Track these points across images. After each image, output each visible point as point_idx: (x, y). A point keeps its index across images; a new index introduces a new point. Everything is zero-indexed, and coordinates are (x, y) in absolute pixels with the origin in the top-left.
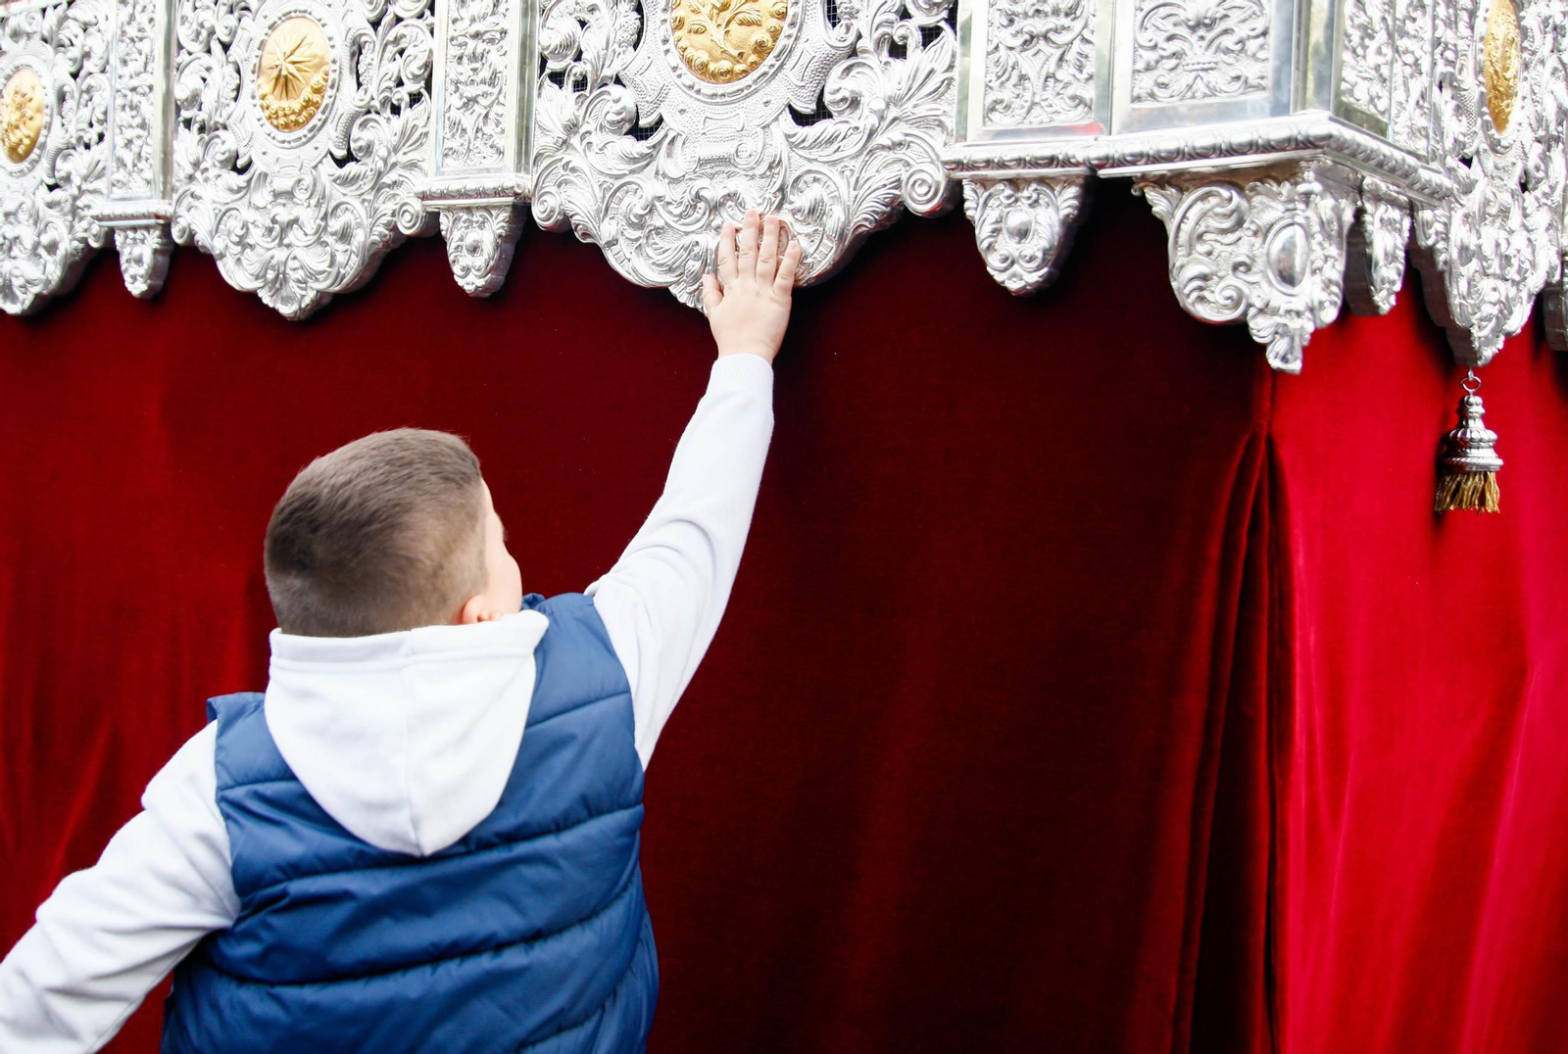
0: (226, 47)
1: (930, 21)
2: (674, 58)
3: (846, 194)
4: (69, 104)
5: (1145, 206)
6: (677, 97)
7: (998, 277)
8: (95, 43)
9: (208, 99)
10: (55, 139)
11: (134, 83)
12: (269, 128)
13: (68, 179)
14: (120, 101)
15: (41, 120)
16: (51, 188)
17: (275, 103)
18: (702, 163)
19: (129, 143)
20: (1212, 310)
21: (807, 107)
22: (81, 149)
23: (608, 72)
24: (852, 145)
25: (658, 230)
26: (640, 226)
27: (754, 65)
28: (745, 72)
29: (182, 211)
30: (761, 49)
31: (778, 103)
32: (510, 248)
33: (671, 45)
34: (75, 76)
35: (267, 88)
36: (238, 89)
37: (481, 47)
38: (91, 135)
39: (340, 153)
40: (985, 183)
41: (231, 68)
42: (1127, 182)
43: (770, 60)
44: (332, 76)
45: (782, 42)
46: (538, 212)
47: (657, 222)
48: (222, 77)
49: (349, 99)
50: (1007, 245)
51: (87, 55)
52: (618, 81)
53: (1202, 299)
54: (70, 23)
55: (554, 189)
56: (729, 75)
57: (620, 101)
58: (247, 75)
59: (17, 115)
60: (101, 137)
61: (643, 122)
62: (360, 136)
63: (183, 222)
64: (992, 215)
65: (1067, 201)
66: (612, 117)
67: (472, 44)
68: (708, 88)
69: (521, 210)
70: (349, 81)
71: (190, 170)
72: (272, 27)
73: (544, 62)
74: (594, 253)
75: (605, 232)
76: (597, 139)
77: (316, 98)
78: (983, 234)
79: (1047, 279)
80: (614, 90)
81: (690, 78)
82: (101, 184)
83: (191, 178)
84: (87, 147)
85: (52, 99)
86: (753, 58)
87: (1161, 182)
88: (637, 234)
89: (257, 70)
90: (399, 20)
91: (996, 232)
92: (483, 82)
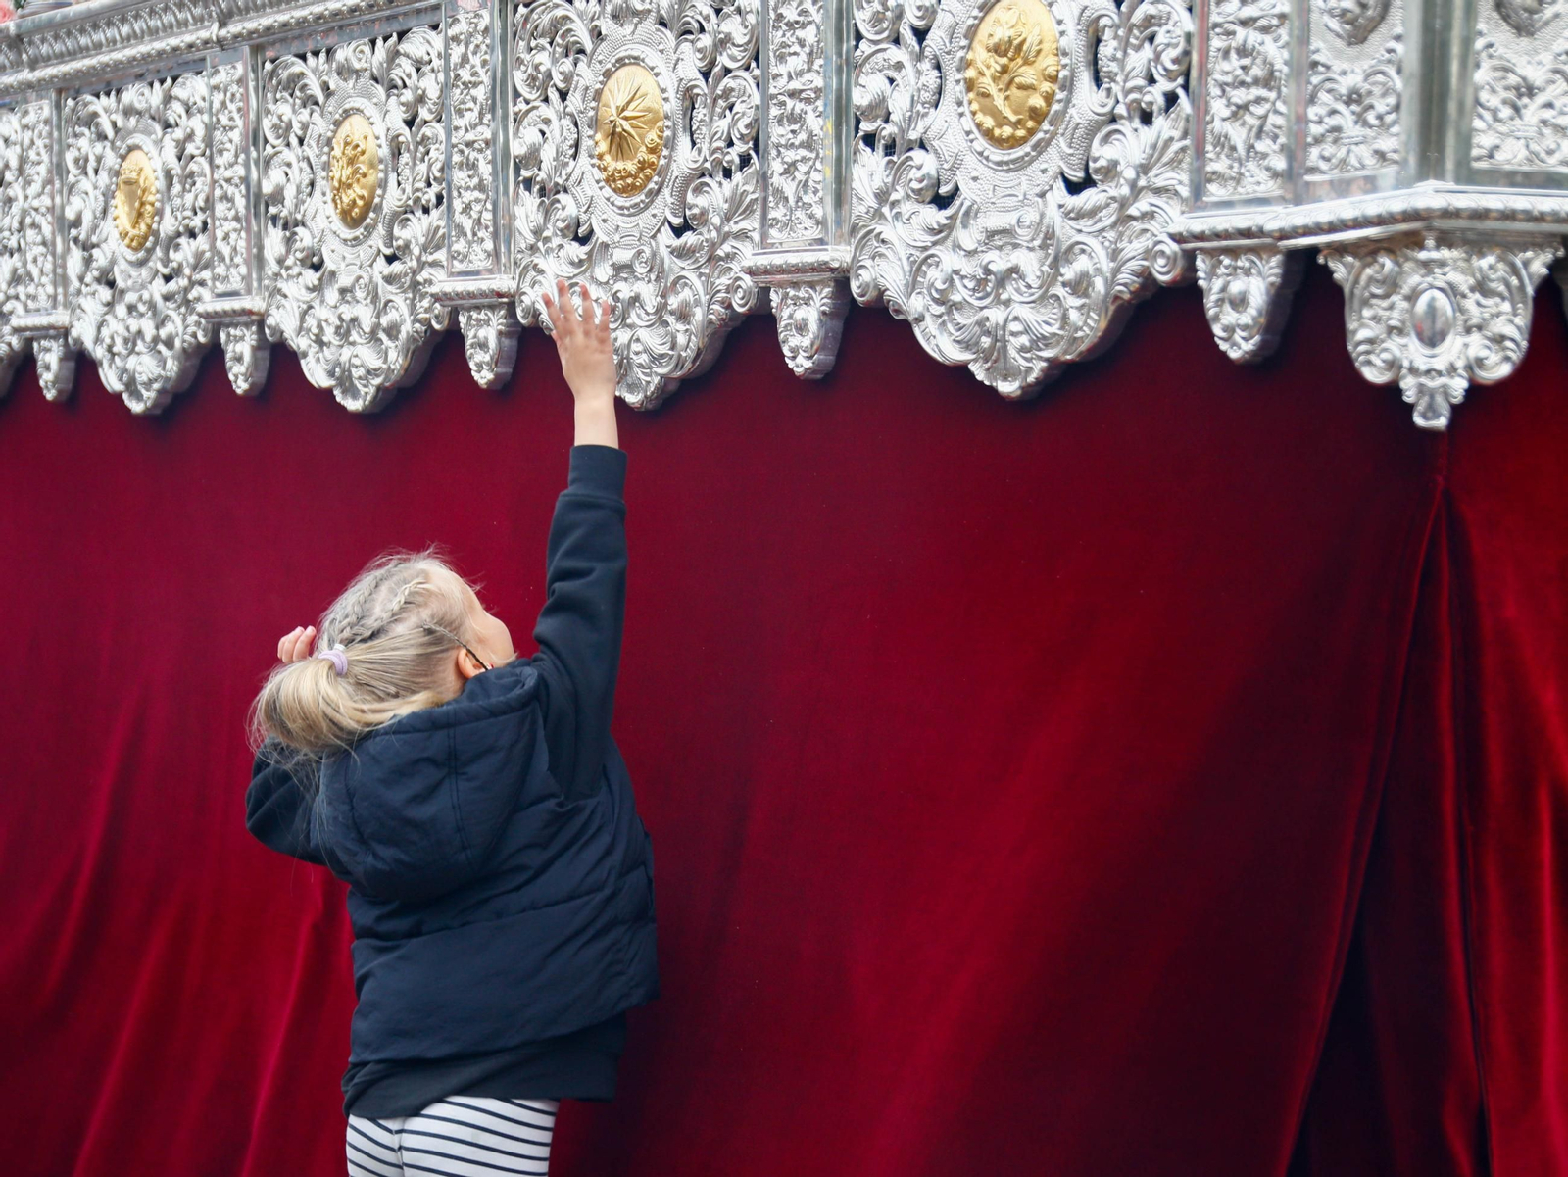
0: (563, 95)
2: (968, 123)
3: (1107, 266)
4: (405, 158)
5: (1327, 272)
7: (1223, 346)
8: (431, 86)
9: (547, 154)
10: (392, 199)
11: (470, 137)
12: (608, 192)
13: (407, 246)
14: (456, 158)
15: (374, 177)
16: (390, 259)
17: (613, 164)
18: (991, 235)
19: (467, 208)
21: (1077, 175)
22: (419, 213)
23: (914, 135)
24: (1108, 217)
25: (958, 306)
27: (1031, 132)
29: (526, 287)
30: (1037, 115)
31: (1053, 170)
33: (965, 108)
34: (410, 123)
35: (603, 146)
36: (577, 145)
37: (799, 106)
38: (430, 196)
39: (677, 221)
40: (1212, 253)
41: (567, 122)
42: (1314, 250)
43: (1045, 126)
44: (668, 133)
45: (1056, 107)
47: (956, 297)
48: (560, 131)
49: (685, 158)
50: (1229, 316)
51: (421, 99)
52: (922, 146)
53: (1369, 363)
54: (402, 60)
55: (868, 263)
56: (1013, 142)
58: (587, 132)
59: (348, 171)
60: (440, 198)
61: (944, 190)
62: (698, 202)
63: (527, 300)
64: (1217, 284)
65: (1272, 268)
66: (916, 185)
67: (790, 103)
68: (996, 154)
70: (684, 141)
71: (531, 239)
72: (608, 74)
73: (858, 122)
76: (907, 208)
77: (653, 158)
80: (918, 155)
81: (981, 143)
82: (441, 255)
83: (533, 248)
84: (426, 210)
85: (385, 151)
86: (1030, 124)
87: (1340, 249)
88: (942, 309)
89: (595, 123)
90: (728, 71)
91: (1220, 302)
92: (802, 145)
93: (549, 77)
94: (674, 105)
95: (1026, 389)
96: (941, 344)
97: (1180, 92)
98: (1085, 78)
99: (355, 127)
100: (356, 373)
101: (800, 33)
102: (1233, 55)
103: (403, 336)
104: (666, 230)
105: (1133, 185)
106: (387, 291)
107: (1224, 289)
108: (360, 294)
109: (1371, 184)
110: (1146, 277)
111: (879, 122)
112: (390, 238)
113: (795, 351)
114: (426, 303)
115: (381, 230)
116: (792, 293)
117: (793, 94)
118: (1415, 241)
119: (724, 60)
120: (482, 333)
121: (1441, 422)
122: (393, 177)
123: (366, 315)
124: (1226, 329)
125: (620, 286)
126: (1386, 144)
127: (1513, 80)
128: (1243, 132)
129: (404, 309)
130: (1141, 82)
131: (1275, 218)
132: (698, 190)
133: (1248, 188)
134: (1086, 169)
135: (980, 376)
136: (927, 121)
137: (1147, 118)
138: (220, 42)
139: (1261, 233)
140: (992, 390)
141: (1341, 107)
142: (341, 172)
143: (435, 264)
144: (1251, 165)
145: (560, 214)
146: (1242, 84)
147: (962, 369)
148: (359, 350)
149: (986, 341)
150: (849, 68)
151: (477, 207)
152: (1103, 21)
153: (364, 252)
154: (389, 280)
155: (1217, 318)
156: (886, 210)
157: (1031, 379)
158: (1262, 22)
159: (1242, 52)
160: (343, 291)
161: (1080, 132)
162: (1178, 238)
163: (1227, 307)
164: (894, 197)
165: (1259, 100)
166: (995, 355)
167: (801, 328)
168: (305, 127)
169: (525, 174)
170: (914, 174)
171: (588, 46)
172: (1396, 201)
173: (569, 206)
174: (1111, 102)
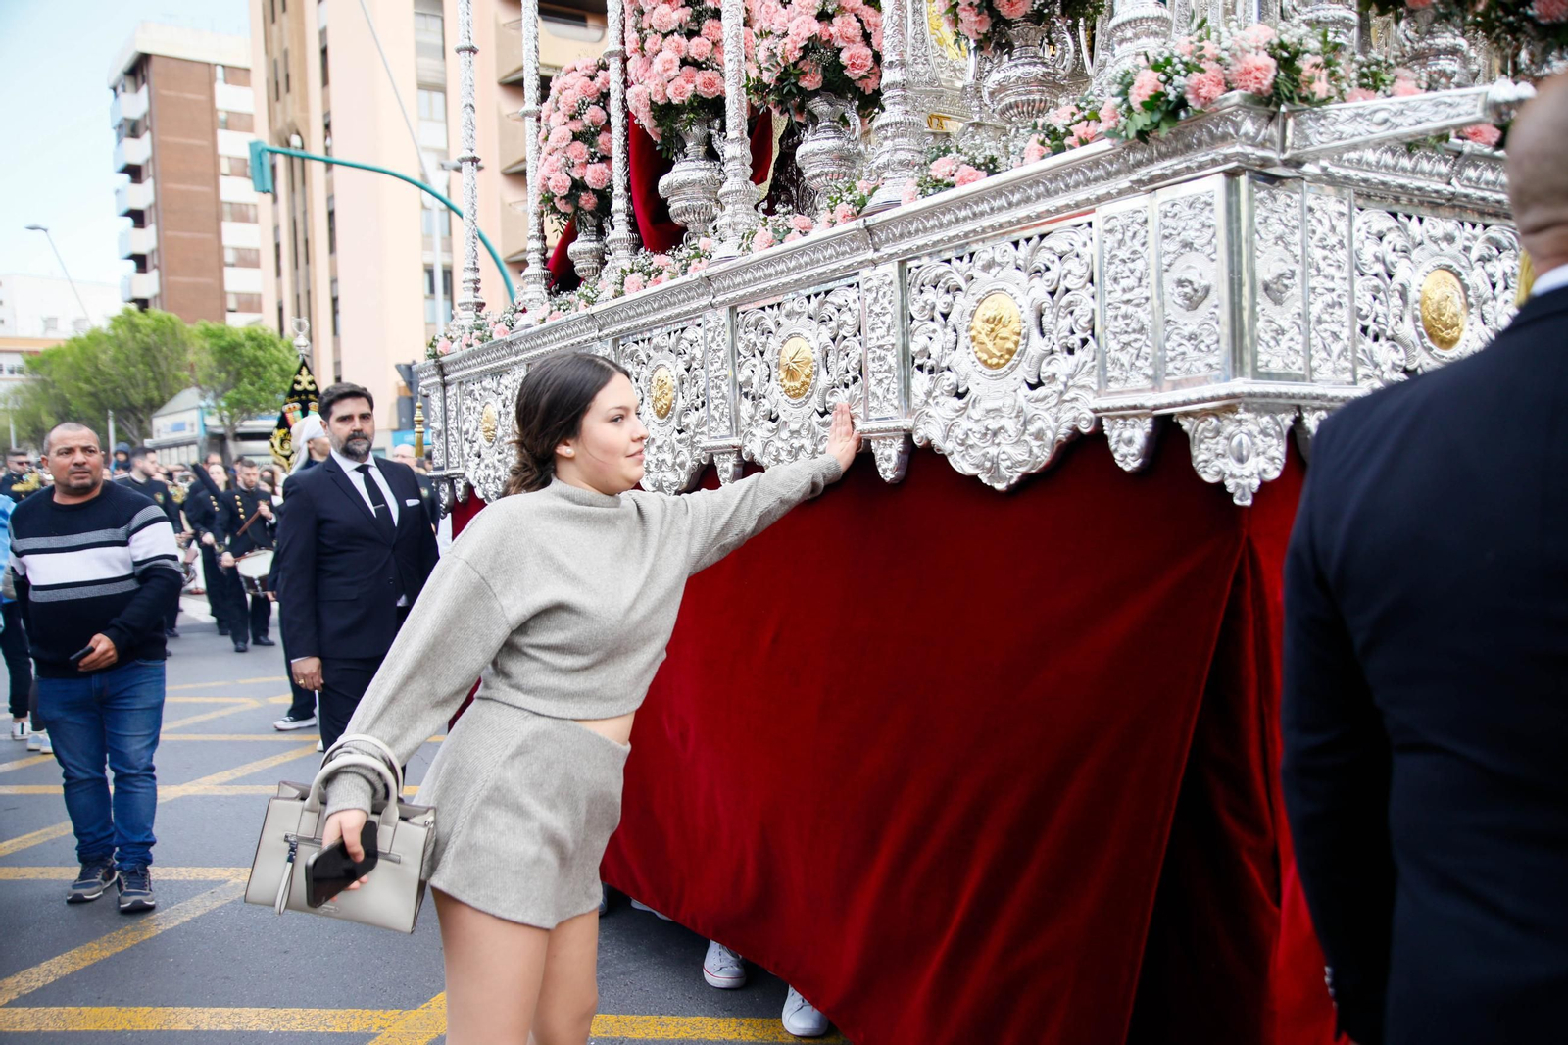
0: (762, 353)
1: (1083, 336)
2: (973, 357)
3: (1053, 425)
4: (686, 385)
5: (1178, 426)
6: (975, 376)
7: (1120, 464)
8: (697, 352)
9: (755, 381)
10: (680, 404)
11: (717, 374)
12: (786, 397)
13: (688, 426)
14: (711, 384)
15: (671, 395)
16: (680, 432)
17: (788, 384)
18: (988, 411)
19: (717, 407)
20: (1210, 478)
21: (1033, 381)
22: (693, 410)
23: (943, 364)
24: (1053, 400)
25: (972, 446)
26: (962, 445)
27: (1008, 360)
28: (1004, 364)
29: (746, 443)
30: (1011, 352)
31: (1020, 379)
32: (906, 457)
33: (971, 350)
34: (688, 370)
35: (783, 376)
36: (770, 376)
37: (883, 353)
38: (698, 402)
39: (822, 410)
40: (1111, 418)
41: (764, 365)
42: (1171, 415)
43: (1015, 357)
44: (815, 368)
45: (1020, 348)
46: (916, 439)
47: (970, 442)
48: (761, 370)
49: (824, 380)
50: (1123, 449)
51: (693, 359)
52: (948, 369)
53: (1205, 472)
54: (683, 341)
55: (922, 427)
56: (998, 366)
57: (949, 379)
58: (774, 369)
59: (659, 393)
60: (703, 403)
61: (961, 390)
62: (831, 400)
63: (747, 449)
64: (1116, 433)
65: (1147, 425)
66: (946, 388)
67: (878, 351)
68: (989, 372)
69: (908, 437)
70: (823, 371)
71: (748, 420)
72: (784, 342)
73: (914, 359)
74: (943, 459)
75: (947, 447)
76: (941, 400)
77: (808, 380)
78: (1112, 444)
79: (1142, 464)
80: (946, 373)
81: (981, 367)
82: (705, 429)
83: (749, 425)
84: (697, 409)
85: (677, 383)
86: (1007, 356)
87: (1186, 414)
88: (963, 448)
89: (778, 365)
90: (845, 338)
91: (1118, 442)
92: (885, 371)
93: (755, 345)
94: (818, 355)
95: (1010, 487)
96: (963, 465)
97: (1090, 338)
98: (1035, 333)
99: (662, 373)
100: (665, 485)
101: (882, 318)
102: (1120, 318)
103: (687, 467)
104: (816, 414)
105: (1066, 385)
106: (678, 447)
107: (1120, 436)
108: (666, 449)
109: (1206, 380)
110: (1075, 431)
111: (925, 359)
112: (680, 422)
113: (885, 470)
114: (698, 452)
115: (675, 419)
116: (882, 442)
117: (880, 347)
118: (1231, 409)
119: (842, 333)
120: (725, 465)
121: (1248, 502)
122: (680, 394)
123: (669, 458)
124: (1122, 456)
125: (793, 441)
126: (1212, 360)
127: (1275, 327)
128: (1128, 357)
129: (687, 455)
130: (1068, 334)
131: (1150, 399)
132: (832, 394)
133: (1130, 386)
134: (1039, 377)
135: (985, 481)
136: (950, 357)
137: (1071, 351)
138: (599, 338)
139: (1142, 407)
140: (992, 488)
141: (1184, 342)
142: (656, 393)
143: (702, 433)
144: (1133, 373)
145: (763, 408)
146: (1126, 332)
147: (975, 479)
148: (666, 474)
149: (988, 464)
150: (907, 333)
151: (721, 407)
152: (1044, 306)
153: (668, 429)
154: (680, 441)
155: (1116, 450)
156: (930, 401)
157: (1013, 482)
158: (1134, 302)
159: (1125, 316)
160: (658, 447)
161: (1035, 359)
162: (1095, 411)
163: (1122, 444)
164: (934, 394)
165: (1136, 341)
166: (994, 470)
167: (888, 459)
168: (639, 374)
169: (744, 390)
170: (945, 383)
171: (774, 330)
172: (1223, 389)
173: (766, 405)
174: (1051, 344)
